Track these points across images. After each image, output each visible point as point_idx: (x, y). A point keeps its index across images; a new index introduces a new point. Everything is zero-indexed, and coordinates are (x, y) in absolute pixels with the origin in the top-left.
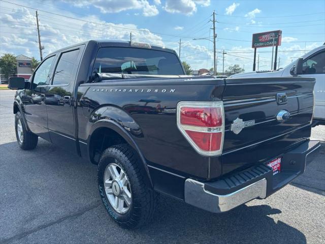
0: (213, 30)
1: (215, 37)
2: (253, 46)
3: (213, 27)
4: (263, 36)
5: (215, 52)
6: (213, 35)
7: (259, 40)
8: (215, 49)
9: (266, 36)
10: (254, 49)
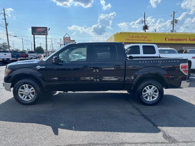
0: (4, 20)
1: (7, 25)
2: (32, 34)
3: (4, 18)
4: (38, 29)
5: (7, 35)
6: (5, 23)
7: (35, 31)
8: (7, 33)
9: (40, 29)
10: (33, 36)
